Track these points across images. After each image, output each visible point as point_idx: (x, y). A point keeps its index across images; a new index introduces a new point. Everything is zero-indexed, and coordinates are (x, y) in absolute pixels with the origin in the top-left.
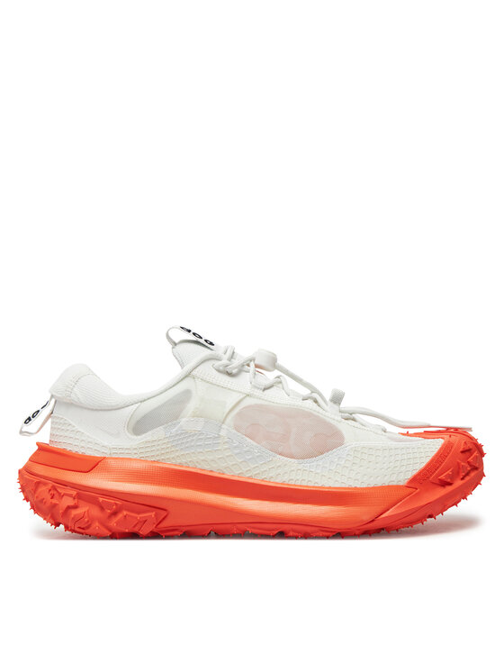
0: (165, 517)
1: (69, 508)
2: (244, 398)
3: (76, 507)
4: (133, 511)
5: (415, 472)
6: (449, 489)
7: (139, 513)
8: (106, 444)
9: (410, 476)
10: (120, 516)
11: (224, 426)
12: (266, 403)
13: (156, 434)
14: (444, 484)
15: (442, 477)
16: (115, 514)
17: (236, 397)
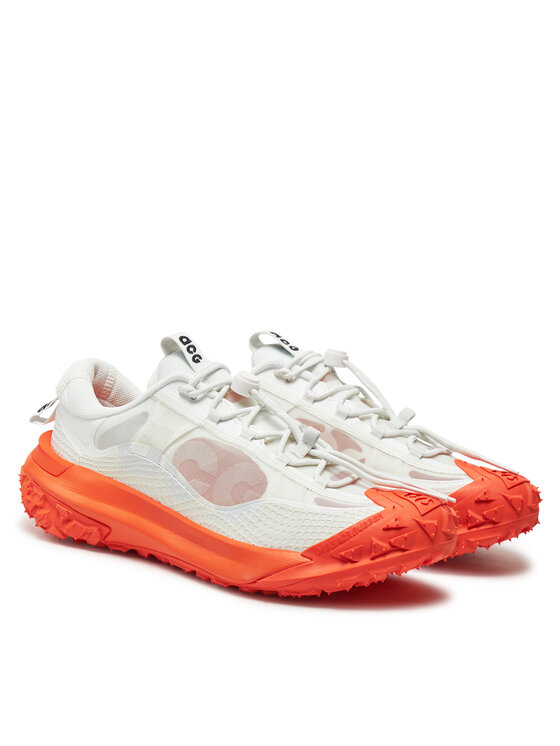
0: (109, 534)
1: (36, 507)
2: (195, 429)
3: (41, 508)
4: (82, 523)
5: (317, 542)
6: (349, 566)
7: (86, 525)
8: (78, 451)
9: (310, 544)
10: (71, 524)
11: (164, 457)
12: (213, 438)
13: (113, 452)
14: (344, 560)
15: (343, 553)
16: (67, 521)
17: (188, 427)
